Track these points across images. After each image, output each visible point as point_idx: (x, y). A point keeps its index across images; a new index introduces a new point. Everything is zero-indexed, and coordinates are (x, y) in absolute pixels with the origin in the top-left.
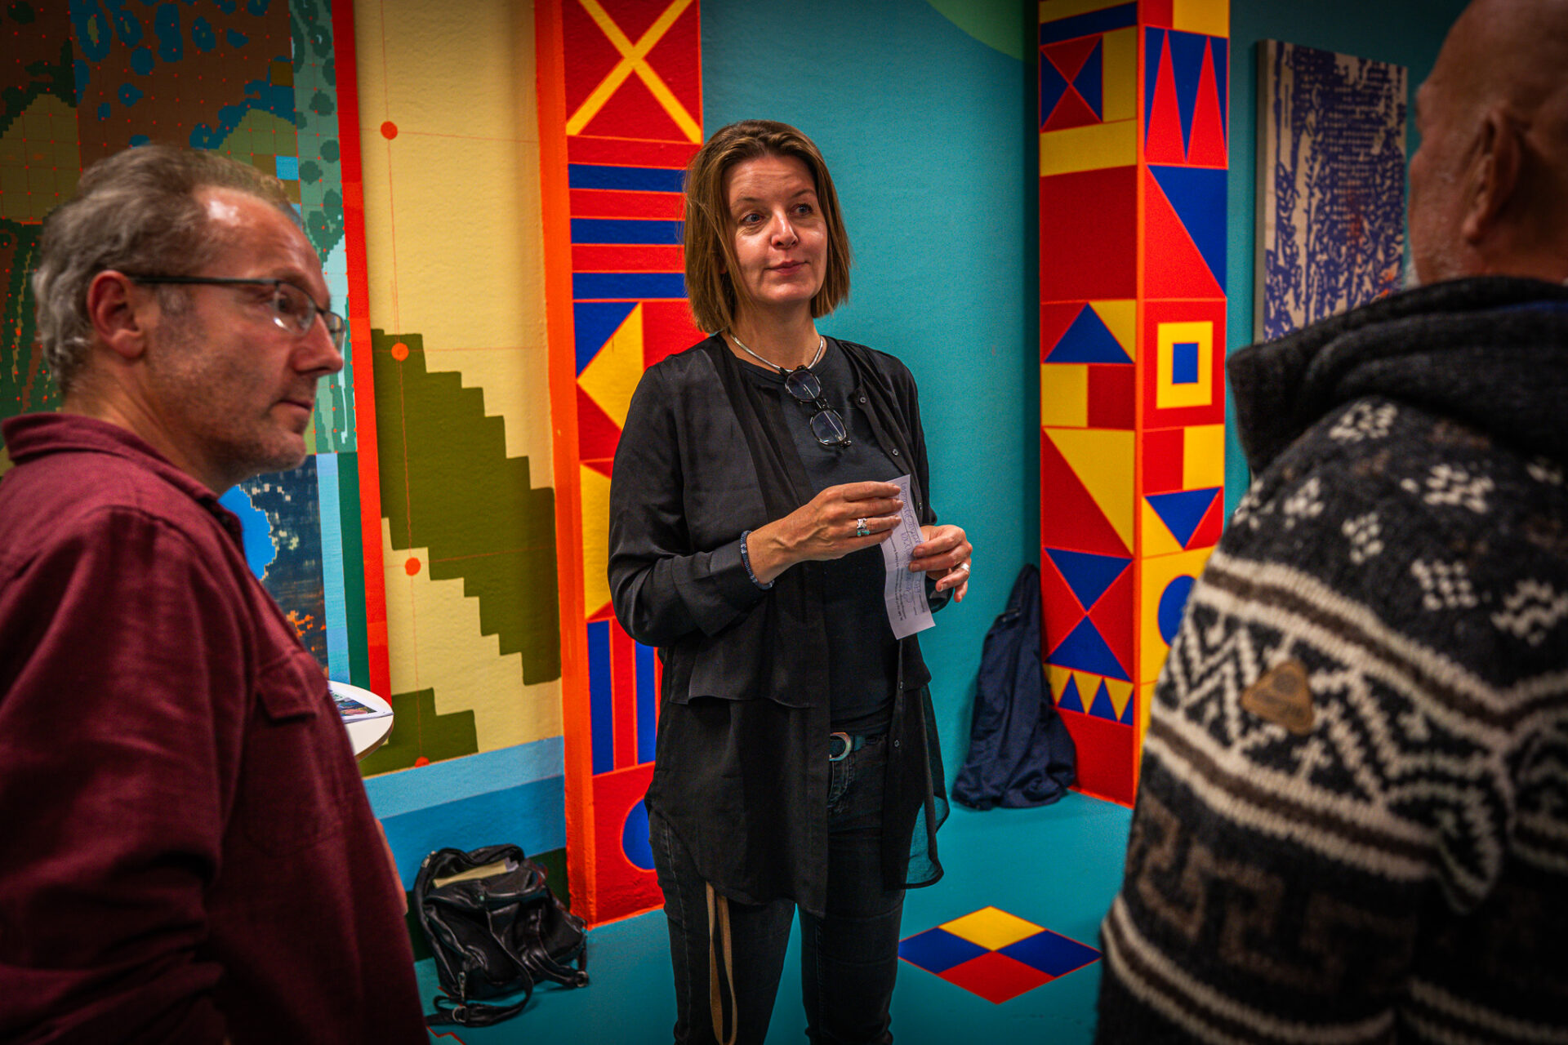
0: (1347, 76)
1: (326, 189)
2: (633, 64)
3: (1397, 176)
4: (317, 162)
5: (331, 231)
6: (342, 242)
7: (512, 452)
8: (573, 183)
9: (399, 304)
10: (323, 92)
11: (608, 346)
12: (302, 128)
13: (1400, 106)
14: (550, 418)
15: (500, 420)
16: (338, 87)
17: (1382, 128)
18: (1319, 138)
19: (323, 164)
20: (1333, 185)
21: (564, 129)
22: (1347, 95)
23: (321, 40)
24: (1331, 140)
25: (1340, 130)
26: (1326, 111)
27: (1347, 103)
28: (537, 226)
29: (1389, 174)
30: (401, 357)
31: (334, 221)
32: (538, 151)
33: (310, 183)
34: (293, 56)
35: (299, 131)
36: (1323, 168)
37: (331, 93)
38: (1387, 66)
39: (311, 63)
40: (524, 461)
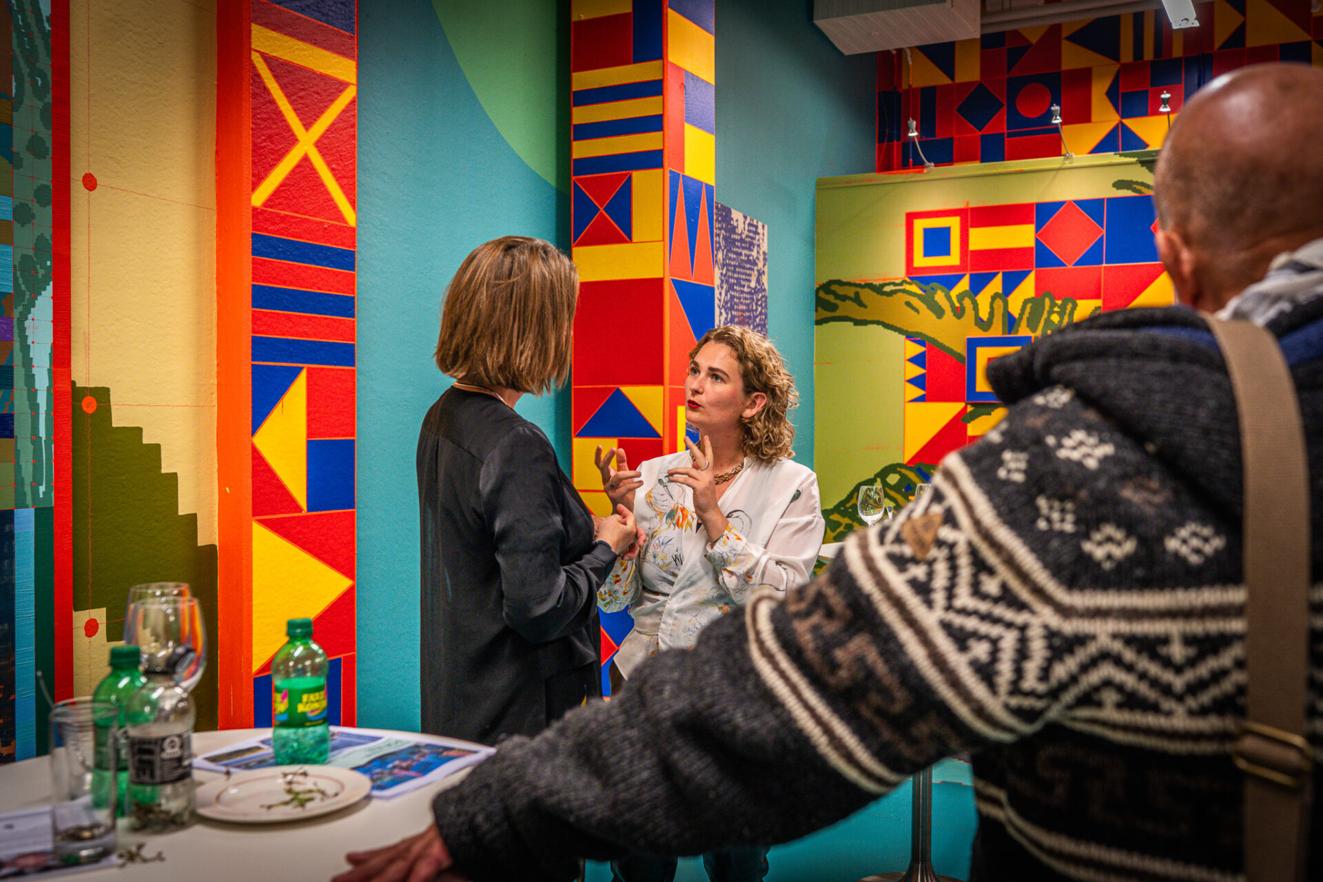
0: (737, 227)
1: (37, 234)
2: (306, 148)
3: (763, 305)
4: (30, 204)
5: (40, 276)
6: (50, 288)
7: (183, 510)
8: (255, 251)
9: (90, 356)
10: (40, 135)
11: (279, 406)
12: (18, 168)
13: (764, 253)
14: (216, 476)
15: (174, 476)
16: (53, 132)
17: (756, 268)
18: (724, 272)
19: (36, 208)
20: (732, 308)
21: (250, 200)
22: (738, 241)
23: (40, 82)
24: (730, 274)
25: (735, 266)
26: (728, 252)
27: (737, 247)
28: (212, 289)
29: (759, 303)
30: (90, 410)
31: (44, 266)
32: (215, 218)
33: (23, 226)
34: (13, 95)
35: (15, 171)
36: (726, 295)
37: (47, 135)
38: (757, 222)
39: (30, 104)
40: (193, 518)
